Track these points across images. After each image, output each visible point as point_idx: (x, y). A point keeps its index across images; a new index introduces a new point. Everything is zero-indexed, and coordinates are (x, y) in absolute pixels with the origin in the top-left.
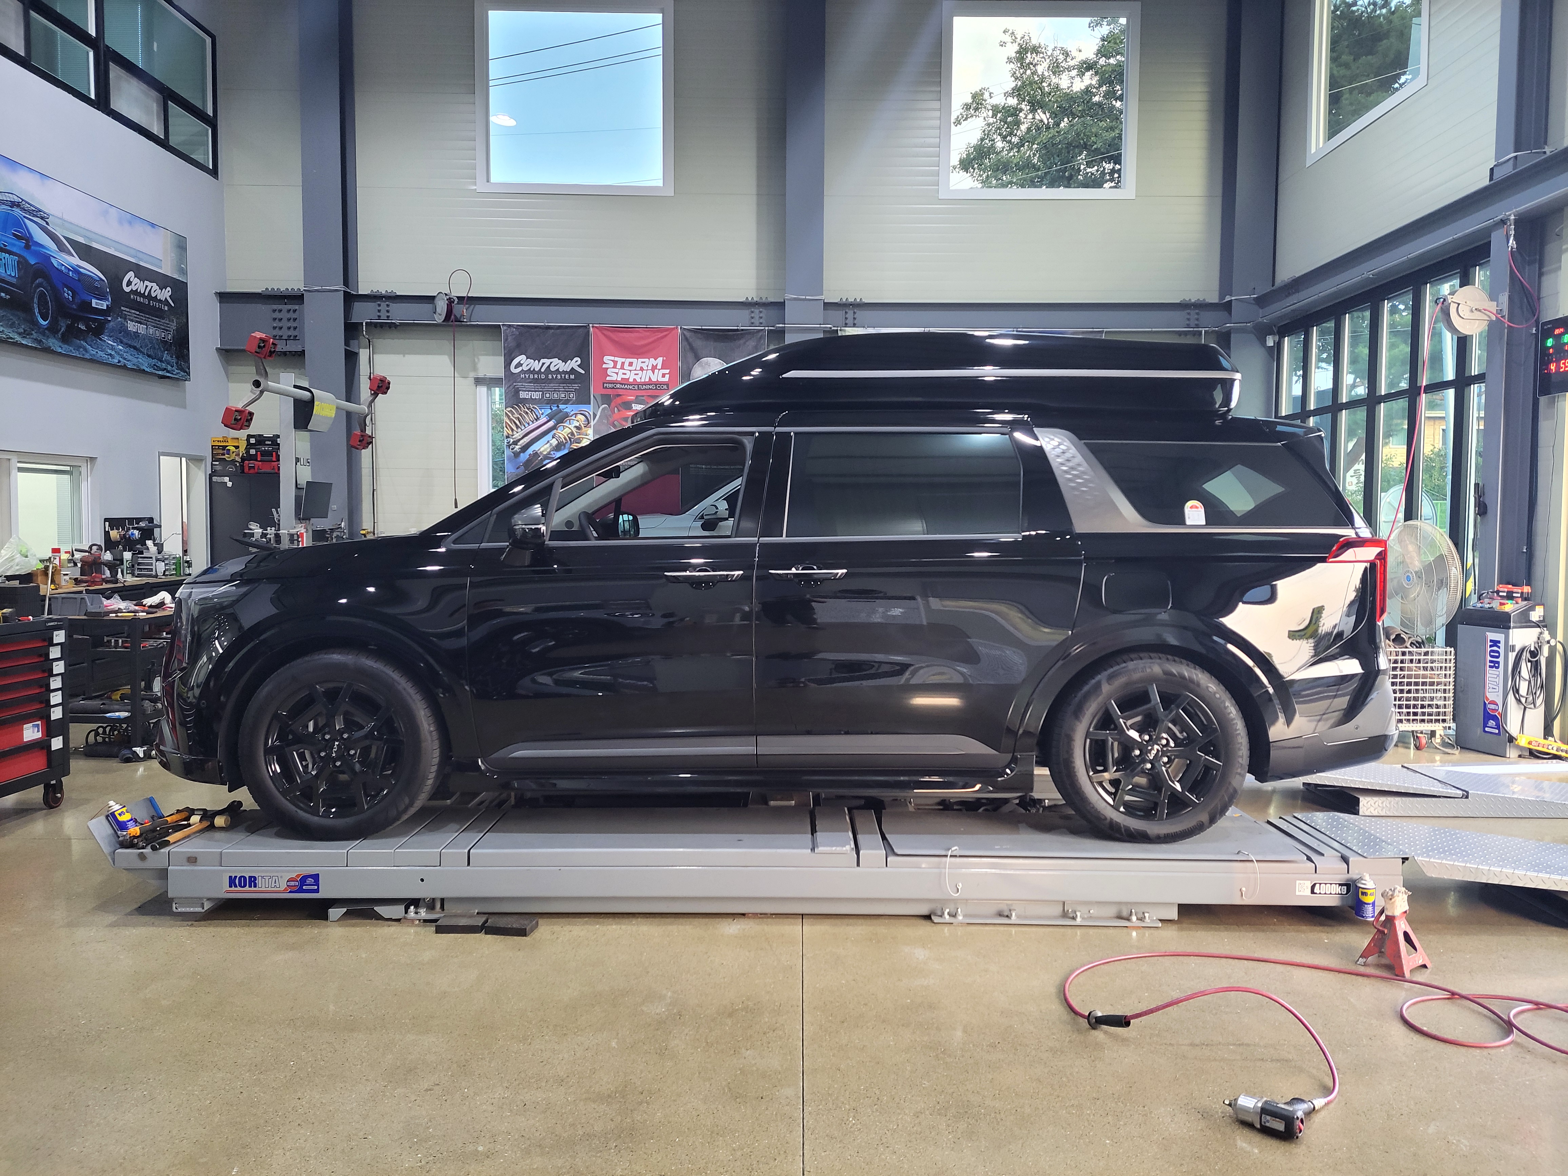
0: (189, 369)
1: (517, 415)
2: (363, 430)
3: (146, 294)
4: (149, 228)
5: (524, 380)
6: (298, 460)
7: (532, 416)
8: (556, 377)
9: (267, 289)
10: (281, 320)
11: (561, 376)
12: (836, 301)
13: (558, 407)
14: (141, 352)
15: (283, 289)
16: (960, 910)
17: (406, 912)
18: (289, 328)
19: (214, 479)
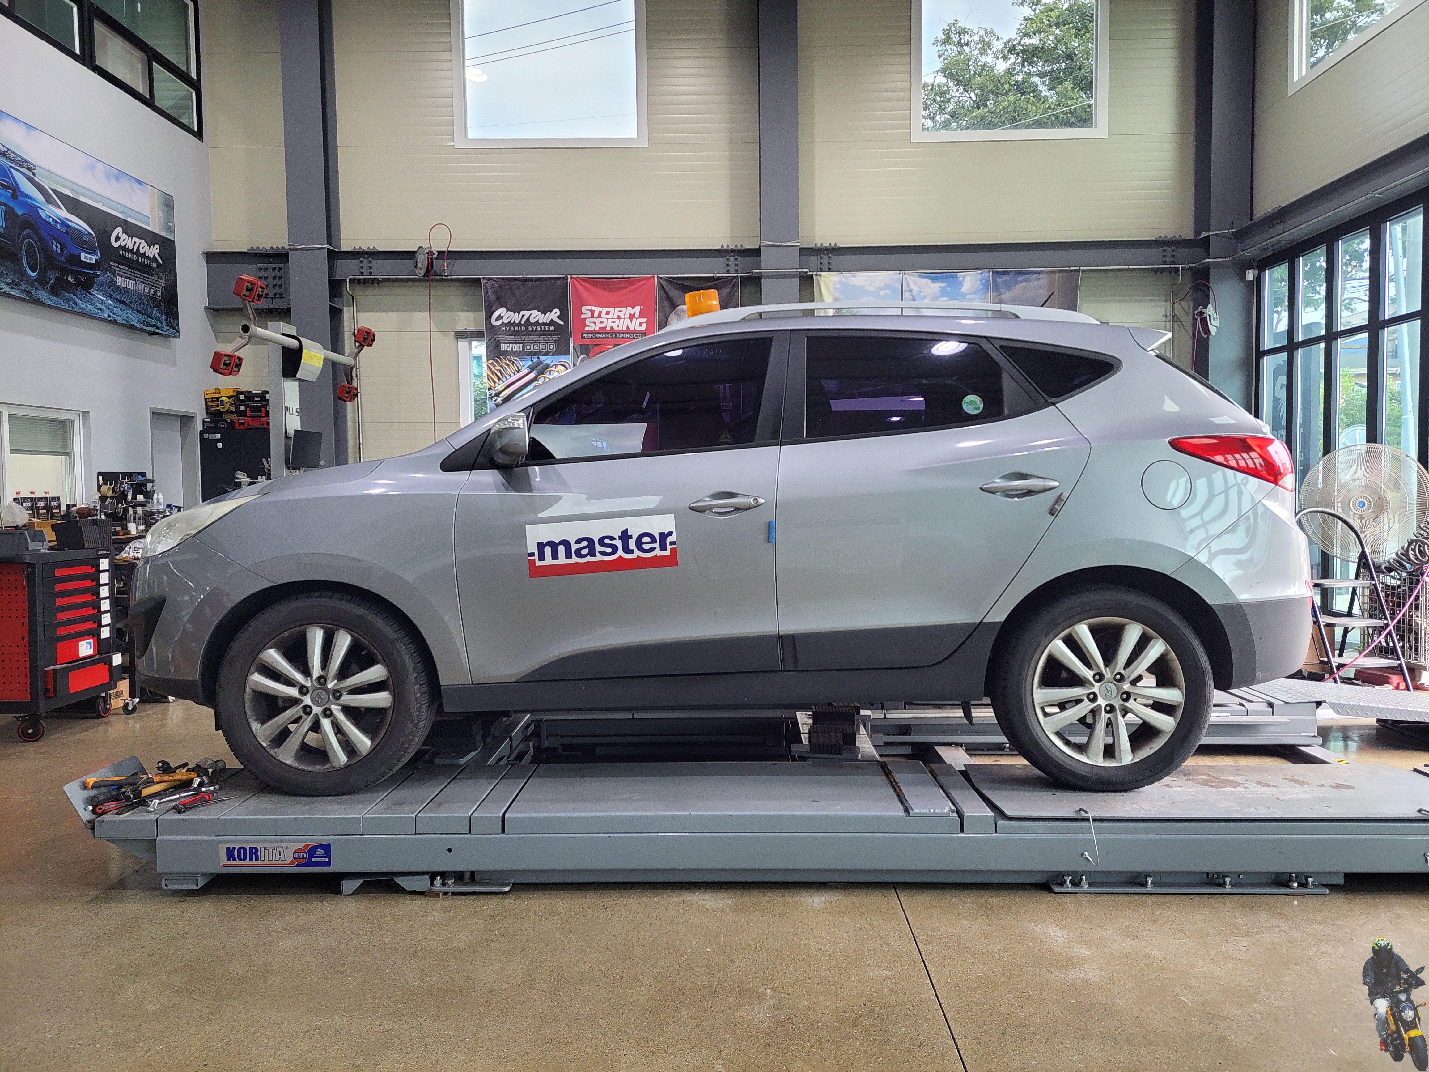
0: (178, 326)
1: (498, 367)
2: (350, 380)
3: (135, 250)
4: (136, 185)
5: (506, 332)
6: (286, 409)
7: (513, 368)
8: (536, 328)
9: (252, 248)
10: (266, 278)
11: (541, 328)
12: (811, 246)
13: (538, 358)
14: (130, 307)
15: (268, 248)
16: (1084, 877)
17: (432, 884)
18: (275, 286)
19: (206, 436)
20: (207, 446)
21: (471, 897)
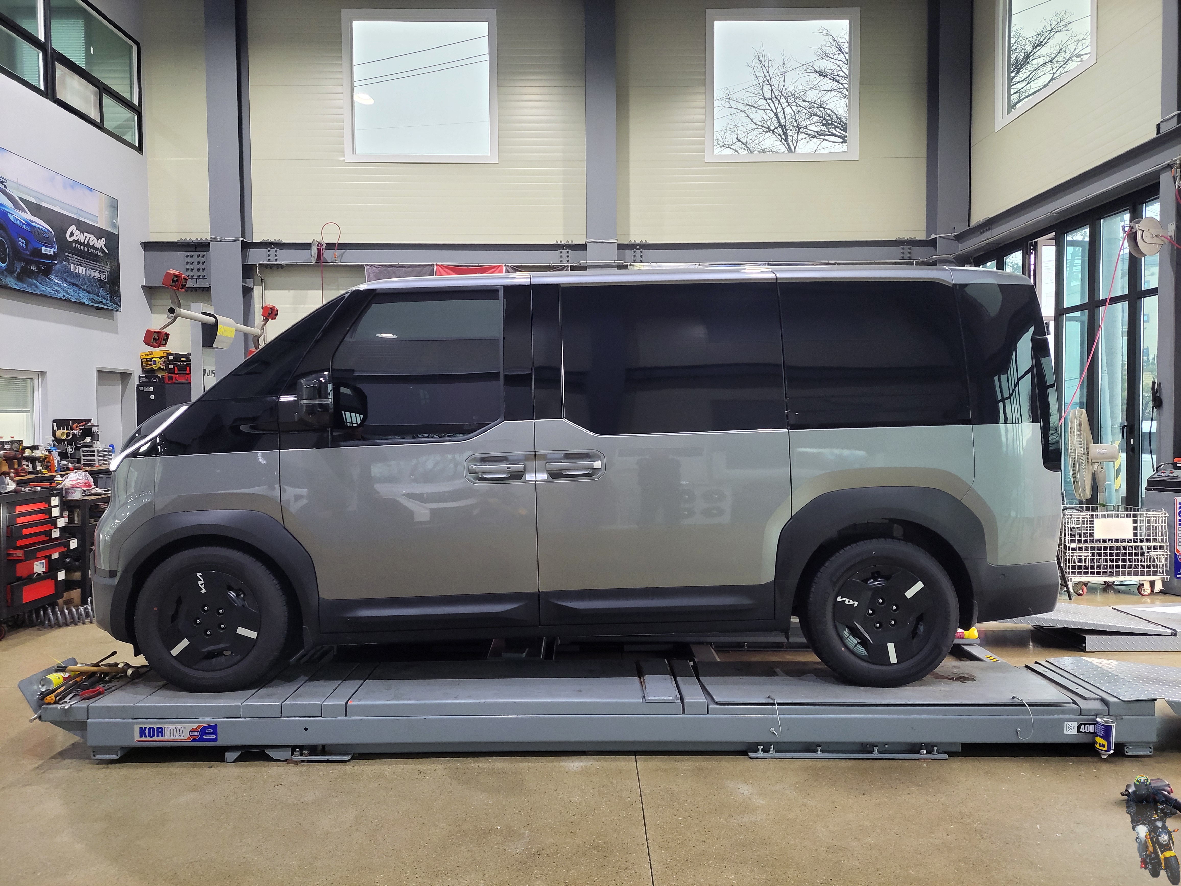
0: (120, 302)
2: (257, 346)
4: (87, 191)
6: (205, 371)
9: (181, 239)
10: (192, 263)
12: (627, 243)
14: (81, 288)
15: (194, 239)
16: (772, 746)
17: (293, 754)
18: (199, 270)
19: (142, 388)
20: (142, 397)
21: (322, 764)
